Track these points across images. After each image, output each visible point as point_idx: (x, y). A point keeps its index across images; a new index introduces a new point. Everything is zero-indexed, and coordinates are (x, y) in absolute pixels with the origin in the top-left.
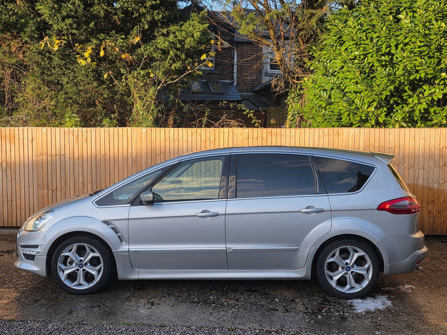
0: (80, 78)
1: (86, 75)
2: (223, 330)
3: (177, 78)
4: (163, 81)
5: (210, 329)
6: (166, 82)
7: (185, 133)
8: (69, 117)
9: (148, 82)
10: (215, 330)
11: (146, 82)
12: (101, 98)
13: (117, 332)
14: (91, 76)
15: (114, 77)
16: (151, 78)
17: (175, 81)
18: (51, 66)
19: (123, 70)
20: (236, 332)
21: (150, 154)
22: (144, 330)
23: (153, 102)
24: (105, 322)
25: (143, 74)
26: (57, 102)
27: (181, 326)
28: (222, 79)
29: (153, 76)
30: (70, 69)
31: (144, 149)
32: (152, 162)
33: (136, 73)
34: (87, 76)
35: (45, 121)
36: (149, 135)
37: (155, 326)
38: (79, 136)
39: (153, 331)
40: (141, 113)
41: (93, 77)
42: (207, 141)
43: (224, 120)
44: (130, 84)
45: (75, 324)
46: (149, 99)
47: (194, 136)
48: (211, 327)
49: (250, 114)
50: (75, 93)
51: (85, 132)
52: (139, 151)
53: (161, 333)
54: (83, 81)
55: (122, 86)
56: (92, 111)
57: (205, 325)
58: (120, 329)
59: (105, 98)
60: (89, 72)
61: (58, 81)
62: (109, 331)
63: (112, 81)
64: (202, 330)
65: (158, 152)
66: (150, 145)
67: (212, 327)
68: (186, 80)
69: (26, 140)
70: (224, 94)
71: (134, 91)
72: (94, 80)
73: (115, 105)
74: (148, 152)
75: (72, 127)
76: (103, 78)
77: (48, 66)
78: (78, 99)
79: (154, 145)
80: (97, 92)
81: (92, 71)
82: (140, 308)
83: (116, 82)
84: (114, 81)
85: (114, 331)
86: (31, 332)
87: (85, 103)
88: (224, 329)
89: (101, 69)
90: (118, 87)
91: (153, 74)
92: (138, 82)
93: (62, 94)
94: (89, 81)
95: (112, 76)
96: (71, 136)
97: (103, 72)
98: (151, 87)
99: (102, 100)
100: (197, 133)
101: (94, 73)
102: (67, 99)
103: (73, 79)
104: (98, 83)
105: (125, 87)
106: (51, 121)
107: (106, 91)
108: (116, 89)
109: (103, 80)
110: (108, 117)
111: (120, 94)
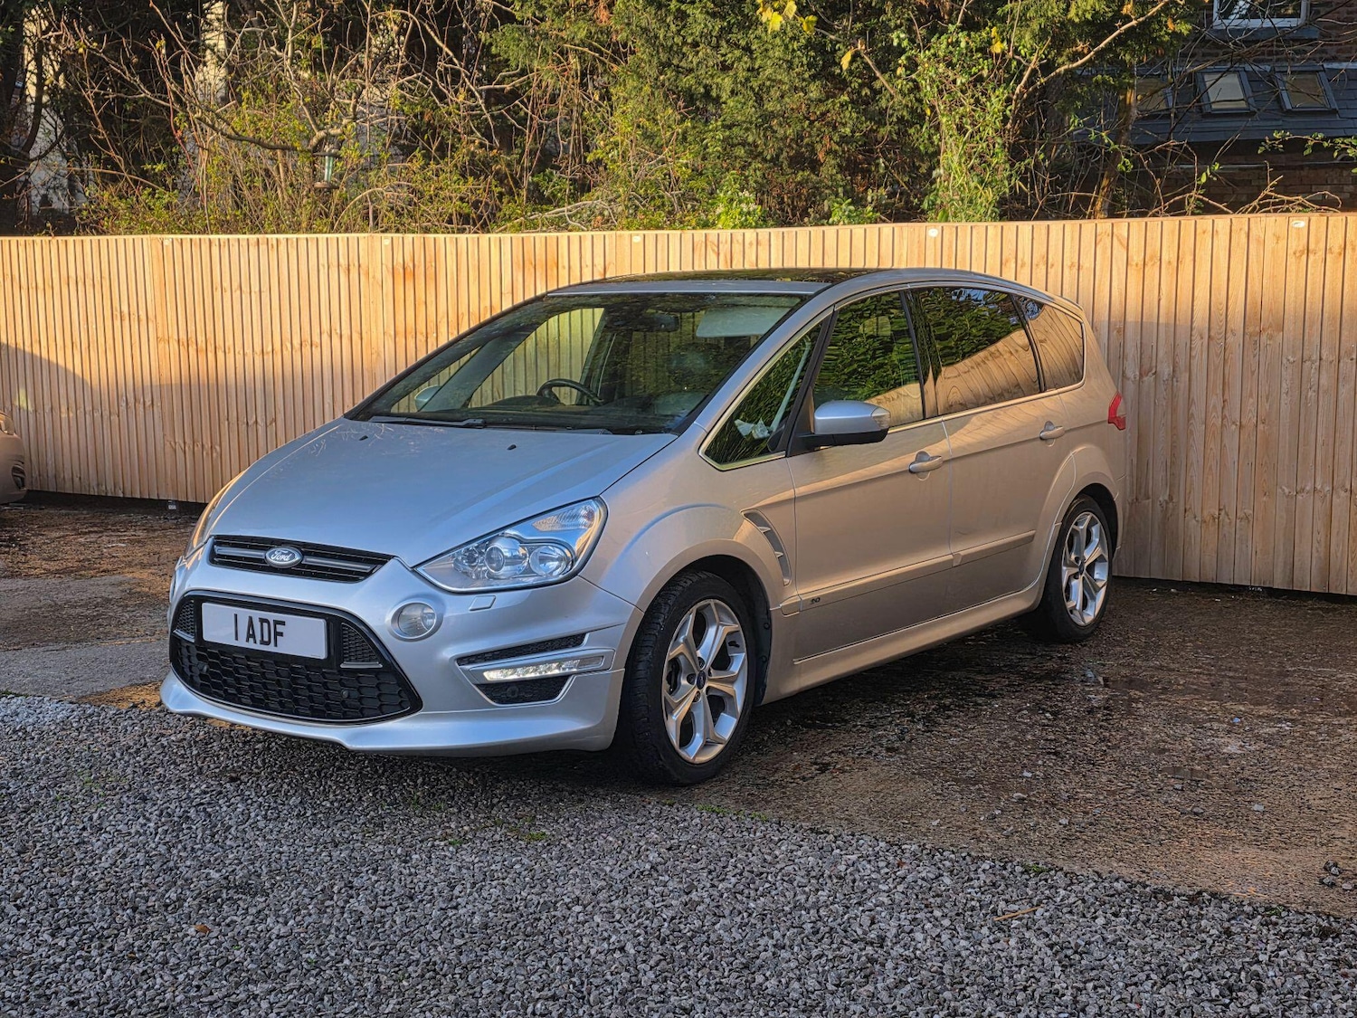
0: (767, 73)
1: (786, 61)
2: (1005, 869)
4: (1034, 63)
5: (964, 858)
7: (1072, 238)
8: (730, 202)
9: (985, 73)
11: (979, 71)
12: (831, 139)
13: (674, 827)
14: (802, 65)
15: (878, 64)
16: (997, 56)
17: (1080, 62)
18: (684, 43)
19: (898, 37)
20: (1046, 880)
22: (754, 832)
23: (1000, 141)
24: (654, 799)
25: (967, 47)
26: (700, 156)
28: (1334, 59)
29: (1003, 51)
30: (737, 46)
33: (945, 43)
34: (790, 65)
36: (950, 247)
37: (794, 827)
38: (735, 258)
39: (780, 840)
40: (958, 181)
41: (810, 66)
42: (1149, 264)
43: (1268, 197)
44: (925, 83)
47: (1104, 249)
48: (969, 855)
50: (751, 123)
51: (751, 244)
53: (801, 846)
54: (777, 81)
55: (901, 92)
56: (806, 180)
57: (952, 845)
58: (685, 821)
59: (844, 140)
60: (794, 50)
61: (708, 88)
63: (868, 78)
67: (973, 854)
70: (1334, 112)
72: (812, 76)
73: (881, 160)
76: (841, 68)
77: (678, 40)
80: (820, 118)
81: (806, 47)
83: (882, 80)
84: (876, 78)
85: (666, 824)
87: (785, 154)
88: (1009, 866)
89: (833, 37)
90: (888, 95)
91: (1002, 42)
92: (950, 74)
93: (716, 129)
94: (797, 83)
95: (867, 59)
96: (712, 257)
97: (839, 49)
98: (994, 89)
99: (837, 143)
100: (1115, 238)
101: (813, 54)
102: (733, 146)
103: (747, 80)
104: (824, 86)
105: (912, 95)
106: (678, 216)
107: (848, 115)
108: (883, 103)
109: (840, 75)
110: (849, 200)
111: (895, 120)
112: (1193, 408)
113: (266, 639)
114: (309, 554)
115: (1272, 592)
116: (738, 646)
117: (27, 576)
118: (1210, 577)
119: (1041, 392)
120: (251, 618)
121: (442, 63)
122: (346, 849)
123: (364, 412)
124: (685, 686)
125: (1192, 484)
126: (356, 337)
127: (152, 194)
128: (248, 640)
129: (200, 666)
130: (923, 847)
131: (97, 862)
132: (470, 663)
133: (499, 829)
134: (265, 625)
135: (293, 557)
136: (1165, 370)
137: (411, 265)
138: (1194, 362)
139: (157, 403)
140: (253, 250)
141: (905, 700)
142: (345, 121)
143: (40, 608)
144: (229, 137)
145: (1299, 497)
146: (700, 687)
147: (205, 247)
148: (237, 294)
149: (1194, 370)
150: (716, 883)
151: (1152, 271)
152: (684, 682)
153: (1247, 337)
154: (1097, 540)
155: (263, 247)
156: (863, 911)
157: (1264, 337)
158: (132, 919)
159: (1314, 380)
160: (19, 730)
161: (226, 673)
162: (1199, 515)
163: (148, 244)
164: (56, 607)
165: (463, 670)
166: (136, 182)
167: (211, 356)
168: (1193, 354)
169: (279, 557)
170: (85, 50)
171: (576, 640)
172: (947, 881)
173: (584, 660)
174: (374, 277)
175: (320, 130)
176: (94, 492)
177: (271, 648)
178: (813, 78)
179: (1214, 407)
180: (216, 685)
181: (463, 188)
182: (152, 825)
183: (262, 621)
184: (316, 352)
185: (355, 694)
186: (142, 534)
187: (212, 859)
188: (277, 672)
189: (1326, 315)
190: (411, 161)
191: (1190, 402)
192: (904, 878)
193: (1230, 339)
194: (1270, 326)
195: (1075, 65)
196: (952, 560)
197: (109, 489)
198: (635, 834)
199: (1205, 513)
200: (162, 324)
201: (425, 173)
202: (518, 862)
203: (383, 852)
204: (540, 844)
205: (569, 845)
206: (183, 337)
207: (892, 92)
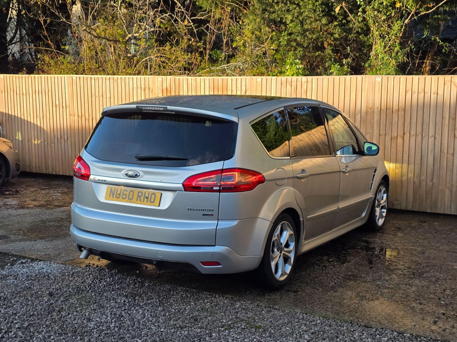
0: (306, 14)
1: (313, 10)
3: (433, 7)
4: (413, 13)
5: (430, 340)
6: (417, 14)
7: (435, 82)
8: (291, 64)
9: (393, 15)
11: (391, 14)
12: (330, 39)
13: (311, 324)
15: (349, 10)
16: (398, 8)
17: (430, 11)
21: (385, 110)
22: (343, 327)
23: (398, 41)
24: (299, 311)
25: (386, 4)
26: (279, 45)
27: (392, 330)
29: (400, 7)
30: (295, 4)
31: (377, 104)
32: (387, 121)
33: (377, 3)
34: (315, 11)
35: (263, 69)
36: (385, 85)
37: (358, 325)
39: (354, 331)
40: (381, 56)
41: (323, 11)
44: (368, 18)
45: (265, 307)
46: (393, 37)
47: (448, 87)
50: (299, 33)
51: (304, 82)
52: (371, 107)
53: (363, 334)
54: (309, 17)
55: (358, 22)
56: (319, 55)
57: (424, 334)
58: (314, 321)
59: (335, 39)
60: (316, 6)
61: (282, 19)
62: (301, 321)
63: (345, 16)
65: (395, 107)
66: (385, 99)
67: (433, 338)
68: (447, 9)
69: (239, 92)
71: (373, 28)
73: (348, 47)
74: (382, 108)
75: (293, 75)
76: (335, 12)
78: (302, 41)
79: (390, 99)
80: (326, 31)
81: (321, 4)
83: (351, 17)
84: (348, 16)
85: (307, 322)
86: (217, 308)
87: (311, 45)
89: (333, 1)
90: (353, 23)
91: (400, 3)
92: (379, 15)
93: (285, 36)
94: (317, 18)
95: (345, 9)
97: (335, 5)
98: (396, 21)
99: (332, 41)
101: (324, 7)
102: (291, 41)
103: (298, 16)
104: (328, 19)
105: (362, 23)
106: (270, 69)
107: (337, 30)
108: (351, 25)
109: (334, 15)
110: (338, 64)
111: (355, 32)
117: (28, 208)
121: (177, 9)
122: (186, 330)
127: (64, 57)
130: (412, 335)
131: (92, 334)
133: (242, 323)
137: (169, 88)
139: (69, 139)
140: (108, 82)
142: (141, 31)
143: (38, 222)
144: (95, 37)
147: (89, 80)
148: (101, 98)
155: (111, 80)
163: (66, 78)
164: (44, 222)
166: (58, 53)
167: (91, 121)
170: (40, 3)
174: (155, 93)
175: (129, 34)
176: (44, 172)
178: (324, 16)
181: (186, 57)
182: (109, 318)
187: (136, 334)
190: (165, 47)
195: (429, 12)
197: (50, 171)
198: (296, 327)
200: (72, 110)
201: (171, 51)
202: (255, 338)
203: (201, 332)
204: (261, 330)
205: (272, 331)
206: (80, 114)
207: (355, 22)
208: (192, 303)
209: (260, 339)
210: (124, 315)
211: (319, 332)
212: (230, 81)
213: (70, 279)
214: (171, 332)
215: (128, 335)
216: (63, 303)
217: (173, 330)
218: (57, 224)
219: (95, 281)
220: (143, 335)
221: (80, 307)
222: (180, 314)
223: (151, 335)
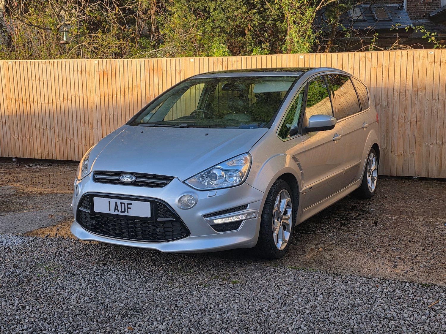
2: (414, 286)
5: (397, 282)
7: (352, 58)
8: (217, 48)
10: (404, 284)
12: (251, 26)
13: (284, 275)
20: (433, 289)
22: (315, 276)
23: (310, 26)
24: (268, 264)
26: (204, 32)
27: (360, 276)
28: (389, 3)
35: (191, 53)
36: (307, 62)
37: (327, 273)
38: (229, 66)
40: (296, 40)
42: (379, 67)
43: (397, 46)
44: (284, 6)
46: (306, 23)
47: (363, 62)
49: (430, 38)
50: (223, 20)
51: (235, 62)
53: (335, 281)
54: (231, 5)
55: (275, 9)
56: (241, 41)
58: (286, 273)
59: (255, 26)
61: (205, 7)
62: (274, 273)
63: (263, 4)
64: (387, 283)
67: (400, 280)
69: (173, 72)
70: (391, 20)
71: (288, 14)
72: (244, 4)
73: (266, 33)
75: (220, 56)
78: (226, 27)
80: (246, 18)
82: (307, 253)
83: (268, 5)
84: (266, 4)
85: (280, 274)
86: (189, 267)
87: (233, 31)
88: (415, 284)
90: (270, 10)
93: (210, 22)
94: (239, 6)
96: (220, 67)
98: (308, 8)
99: (252, 27)
100: (366, 58)
102: (216, 28)
103: (220, 4)
104: (248, 7)
105: (278, 11)
106: (198, 53)
107: (256, 17)
108: (268, 13)
109: (253, 3)
110: (259, 47)
111: (272, 19)
112: (394, 116)
113: (123, 210)
114: (139, 177)
115: (421, 179)
116: (290, 206)
118: (400, 174)
119: (360, 111)
120: (116, 203)
122: (166, 290)
123: (134, 122)
124: (276, 222)
125: (393, 143)
126: (85, 96)
128: (115, 211)
129: (91, 222)
130: (380, 279)
131: (70, 302)
132: (208, 217)
133: (219, 279)
134: (123, 205)
135: (132, 178)
136: (384, 104)
137: (106, 71)
138: (395, 101)
140: (44, 66)
141: (329, 222)
142: (73, 19)
144: (28, 25)
145: (431, 146)
146: (280, 222)
147: (25, 65)
148: (38, 82)
149: (395, 103)
150: (317, 298)
151: (380, 70)
152: (276, 220)
153: (413, 92)
154: (375, 163)
155: (48, 64)
156: (377, 306)
157: (419, 92)
158: (97, 326)
159: (436, 106)
160: (7, 248)
161: (103, 224)
162: (396, 153)
163: (2, 63)
165: (206, 220)
167: (28, 104)
168: (394, 98)
169: (126, 179)
171: (244, 207)
172: (398, 291)
173: (248, 214)
174: (91, 75)
175: (61, 22)
177: (126, 214)
179: (402, 116)
180: (98, 229)
181: (119, 43)
182: (84, 285)
183: (121, 203)
184: (70, 102)
185: (162, 230)
186: (8, 170)
187: (116, 298)
188: (127, 223)
189: (440, 84)
190: (97, 33)
191: (393, 115)
192: (382, 292)
193: (407, 93)
194: (421, 88)
196: (343, 172)
198: (272, 279)
199: (398, 153)
200: (9, 93)
201: (103, 38)
202: (235, 293)
203: (181, 291)
204: (239, 285)
205: (250, 285)
206: (17, 97)
207: (272, 9)
208: (164, 265)
209: (241, 293)
210: (98, 280)
211: (295, 283)
212: (164, 62)
213: (33, 250)
214: (150, 293)
215: (107, 300)
216: (31, 273)
217: (152, 292)
218: (6, 200)
219: (59, 250)
220: (123, 299)
221: (49, 276)
222: (155, 275)
223: (131, 298)
